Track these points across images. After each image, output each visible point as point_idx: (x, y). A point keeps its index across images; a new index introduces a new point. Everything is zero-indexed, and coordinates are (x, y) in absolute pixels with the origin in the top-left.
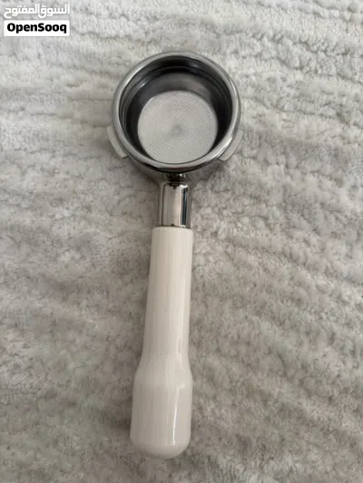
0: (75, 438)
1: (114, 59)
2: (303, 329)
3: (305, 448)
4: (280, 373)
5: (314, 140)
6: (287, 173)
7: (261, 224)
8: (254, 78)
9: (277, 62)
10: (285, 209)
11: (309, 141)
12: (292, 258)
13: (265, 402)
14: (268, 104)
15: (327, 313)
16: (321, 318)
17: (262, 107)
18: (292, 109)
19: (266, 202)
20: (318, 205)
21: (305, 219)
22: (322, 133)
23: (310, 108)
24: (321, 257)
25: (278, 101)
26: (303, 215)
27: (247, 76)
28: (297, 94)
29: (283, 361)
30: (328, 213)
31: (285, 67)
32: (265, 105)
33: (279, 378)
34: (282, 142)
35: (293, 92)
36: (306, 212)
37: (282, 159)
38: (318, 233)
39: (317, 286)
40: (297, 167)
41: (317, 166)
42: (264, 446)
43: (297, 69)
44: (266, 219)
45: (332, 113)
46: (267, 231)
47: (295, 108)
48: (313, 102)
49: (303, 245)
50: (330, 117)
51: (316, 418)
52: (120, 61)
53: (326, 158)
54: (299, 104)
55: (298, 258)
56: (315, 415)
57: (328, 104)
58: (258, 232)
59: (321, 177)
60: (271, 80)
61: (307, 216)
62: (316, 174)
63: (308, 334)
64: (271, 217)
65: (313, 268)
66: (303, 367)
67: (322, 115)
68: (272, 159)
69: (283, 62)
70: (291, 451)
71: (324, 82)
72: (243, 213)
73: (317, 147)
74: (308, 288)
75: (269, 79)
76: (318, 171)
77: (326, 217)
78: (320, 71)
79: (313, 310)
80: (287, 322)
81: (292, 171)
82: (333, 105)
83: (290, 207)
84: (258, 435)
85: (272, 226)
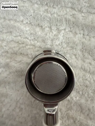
6: (84, 37)
11: (93, 25)
13: (75, 121)
18: (86, 12)
23: (93, 11)
29: (81, 107)
33: (79, 113)
34: (82, 25)
35: (87, 5)
37: (82, 32)
40: (88, 35)
44: (75, 55)
49: (89, 65)
54: (89, 9)
55: (87, 70)
61: (91, 54)
65: (92, 73)
68: (78, 32)
85: (78, 58)
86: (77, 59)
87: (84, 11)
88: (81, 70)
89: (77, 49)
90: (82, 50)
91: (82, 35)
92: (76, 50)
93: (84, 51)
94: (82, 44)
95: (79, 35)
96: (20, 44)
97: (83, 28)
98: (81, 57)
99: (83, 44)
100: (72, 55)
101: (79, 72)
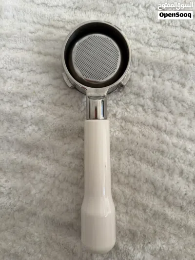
0: (36, 234)
1: (56, 18)
2: (165, 167)
3: (167, 236)
4: (153, 193)
5: (169, 62)
6: (154, 81)
7: (140, 109)
8: (134, 28)
9: (147, 19)
10: (154, 101)
11: (166, 62)
12: (158, 128)
14: (143, 42)
15: (178, 158)
16: (175, 162)
17: (139, 44)
18: (156, 45)
19: (143, 96)
20: (172, 98)
21: (165, 106)
22: (173, 58)
24: (174, 127)
25: (148, 40)
26: (163, 104)
27: (131, 27)
28: (159, 36)
29: (154, 187)
30: (177, 102)
31: (151, 22)
32: (141, 43)
33: (152, 196)
34: (151, 63)
35: (156, 35)
37: (151, 72)
38: (172, 114)
39: (173, 143)
40: (160, 77)
41: (171, 76)
42: (145, 236)
43: (158, 23)
44: (143, 106)
45: (178, 47)
46: (144, 114)
47: (158, 44)
48: (167, 41)
49: (164, 120)
50: (177, 50)
51: (174, 219)
52: (60, 19)
53: (176, 72)
55: (162, 127)
56: (173, 217)
57: (176, 42)
58: (139, 114)
59: (173, 83)
60: (144, 29)
61: (166, 104)
62: (170, 81)
63: (168, 170)
64: (146, 105)
65: (170, 133)
66: (165, 189)
67: (173, 48)
68: (146, 72)
69: (151, 19)
70: (160, 238)
71: (173, 30)
72: (130, 103)
73: (171, 65)
74: (167, 144)
75: (142, 29)
76: (171, 79)
77: (176, 104)
78: (171, 24)
79: (171, 157)
80: (156, 164)
81: (157, 79)
82: (178, 43)
83: (156, 99)
84: (141, 229)
85: (146, 110)
86: (146, 112)
89: (145, 97)
90: (153, 98)
91: (152, 77)
92: (143, 99)
94: (152, 90)
95: (148, 77)
97: (153, 66)
98: (152, 109)
99: (154, 90)
100: (138, 106)
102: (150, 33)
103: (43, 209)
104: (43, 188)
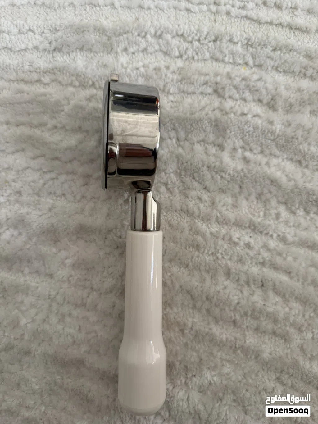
0: (33, 380)
1: (27, 67)
4: (191, 306)
5: (197, 115)
6: (179, 145)
7: (163, 189)
8: (142, 70)
9: (160, 53)
10: (180, 175)
11: (193, 116)
13: (182, 331)
18: (176, 91)
19: (164, 170)
20: (205, 168)
21: (196, 181)
22: (204, 108)
23: (191, 89)
24: (213, 209)
25: (164, 86)
27: (137, 69)
28: (180, 78)
29: (191, 296)
30: (214, 173)
31: (167, 57)
33: (191, 311)
34: (171, 120)
35: (175, 77)
36: (196, 175)
37: (173, 134)
38: (208, 191)
39: (211, 233)
40: (186, 139)
41: (202, 137)
43: (178, 57)
44: (166, 184)
45: (210, 90)
46: (169, 194)
47: (179, 90)
48: (193, 84)
49: (198, 202)
50: (209, 94)
52: (32, 69)
53: (208, 129)
54: (182, 86)
55: (194, 212)
56: (224, 337)
57: (206, 83)
58: (162, 196)
59: (206, 145)
60: (157, 69)
62: (202, 143)
64: (169, 182)
65: (206, 219)
67: (202, 93)
69: (166, 53)
71: (200, 65)
73: (200, 120)
74: (204, 236)
75: (155, 69)
76: (203, 141)
77: (212, 177)
78: (196, 57)
81: (182, 143)
82: (210, 84)
85: (171, 189)
86: (171, 193)
87: (171, 91)
88: (182, 214)
89: (167, 171)
90: (178, 171)
91: (174, 141)
92: (166, 174)
93: (183, 173)
94: (176, 160)
95: (169, 141)
96: (44, 172)
97: (174, 125)
98: (178, 188)
99: (178, 160)
100: (159, 184)
101: (179, 220)
102: (166, 75)
103: (39, 345)
104: (36, 314)
